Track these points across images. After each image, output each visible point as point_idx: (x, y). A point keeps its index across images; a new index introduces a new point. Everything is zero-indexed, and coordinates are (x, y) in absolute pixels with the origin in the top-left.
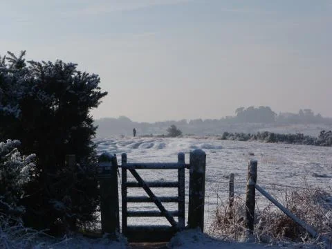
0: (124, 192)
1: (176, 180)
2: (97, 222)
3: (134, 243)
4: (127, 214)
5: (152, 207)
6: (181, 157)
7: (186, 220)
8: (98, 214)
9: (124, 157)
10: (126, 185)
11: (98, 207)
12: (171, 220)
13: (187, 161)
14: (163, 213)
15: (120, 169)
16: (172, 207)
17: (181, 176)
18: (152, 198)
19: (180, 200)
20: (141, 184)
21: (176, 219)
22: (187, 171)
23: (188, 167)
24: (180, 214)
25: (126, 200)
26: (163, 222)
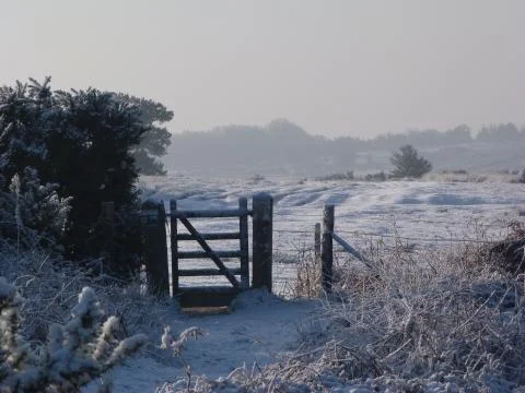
0: (174, 246)
1: (237, 230)
2: (141, 283)
3: (188, 309)
4: (177, 273)
5: (210, 264)
6: (243, 202)
7: (251, 280)
8: (143, 275)
9: (173, 204)
10: (176, 237)
11: (144, 267)
12: (232, 280)
13: (250, 207)
14: (223, 271)
15: (169, 219)
16: (234, 264)
17: (243, 226)
18: (208, 253)
19: (242, 254)
20: (194, 235)
21: (238, 277)
22: (250, 219)
23: (251, 214)
24: (243, 271)
25: (177, 256)
26: (221, 281)
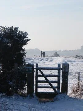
0: (36, 79)
1: (57, 74)
3: (40, 99)
4: (37, 87)
5: (47, 85)
6: (59, 65)
7: (61, 90)
8: (26, 87)
9: (37, 65)
10: (37, 76)
11: (26, 84)
12: (55, 90)
13: (61, 67)
14: (52, 87)
15: (35, 70)
16: (55, 85)
17: (59, 73)
18: (47, 81)
19: (58, 82)
20: (43, 75)
21: (57, 90)
22: (61, 71)
23: (62, 69)
24: (58, 88)
25: (37, 82)
26: (51, 91)
